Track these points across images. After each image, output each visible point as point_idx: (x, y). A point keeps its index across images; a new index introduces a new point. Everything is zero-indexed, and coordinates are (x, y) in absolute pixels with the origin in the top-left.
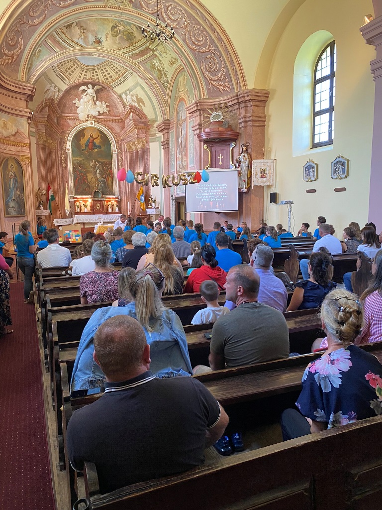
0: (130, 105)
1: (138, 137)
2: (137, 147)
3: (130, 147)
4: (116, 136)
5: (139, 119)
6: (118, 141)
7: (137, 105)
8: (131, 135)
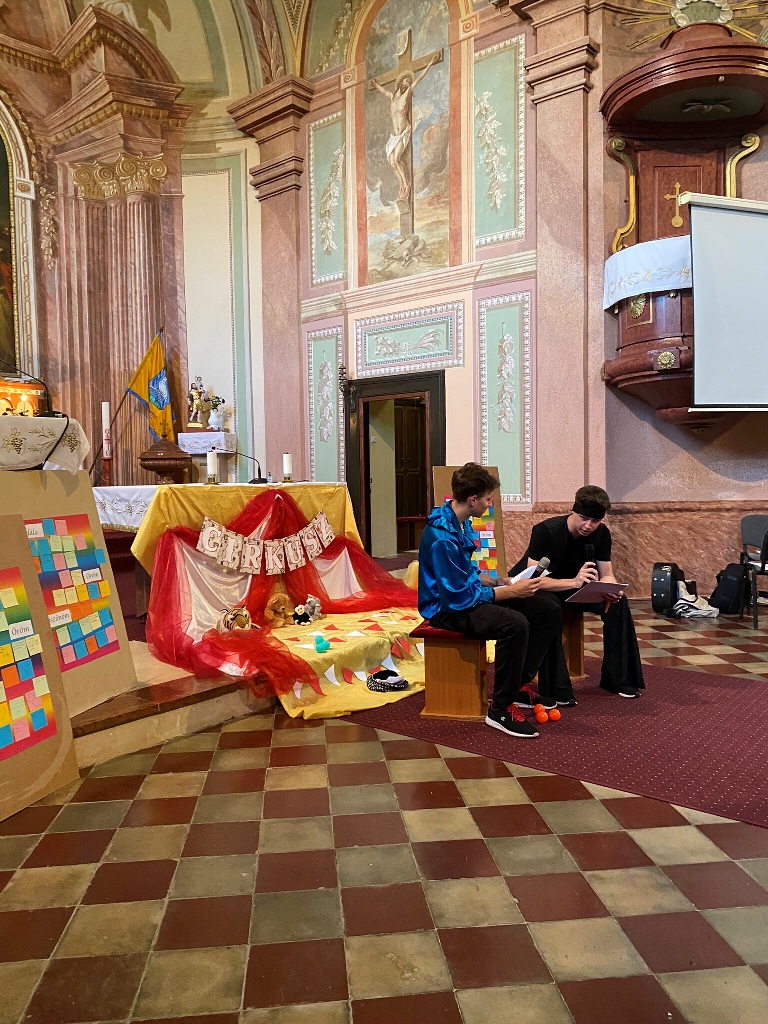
0: (98, 11)
1: (126, 147)
2: (121, 188)
3: (92, 185)
4: (28, 124)
5: (133, 74)
6: (39, 148)
7: (131, 17)
8: (97, 135)
